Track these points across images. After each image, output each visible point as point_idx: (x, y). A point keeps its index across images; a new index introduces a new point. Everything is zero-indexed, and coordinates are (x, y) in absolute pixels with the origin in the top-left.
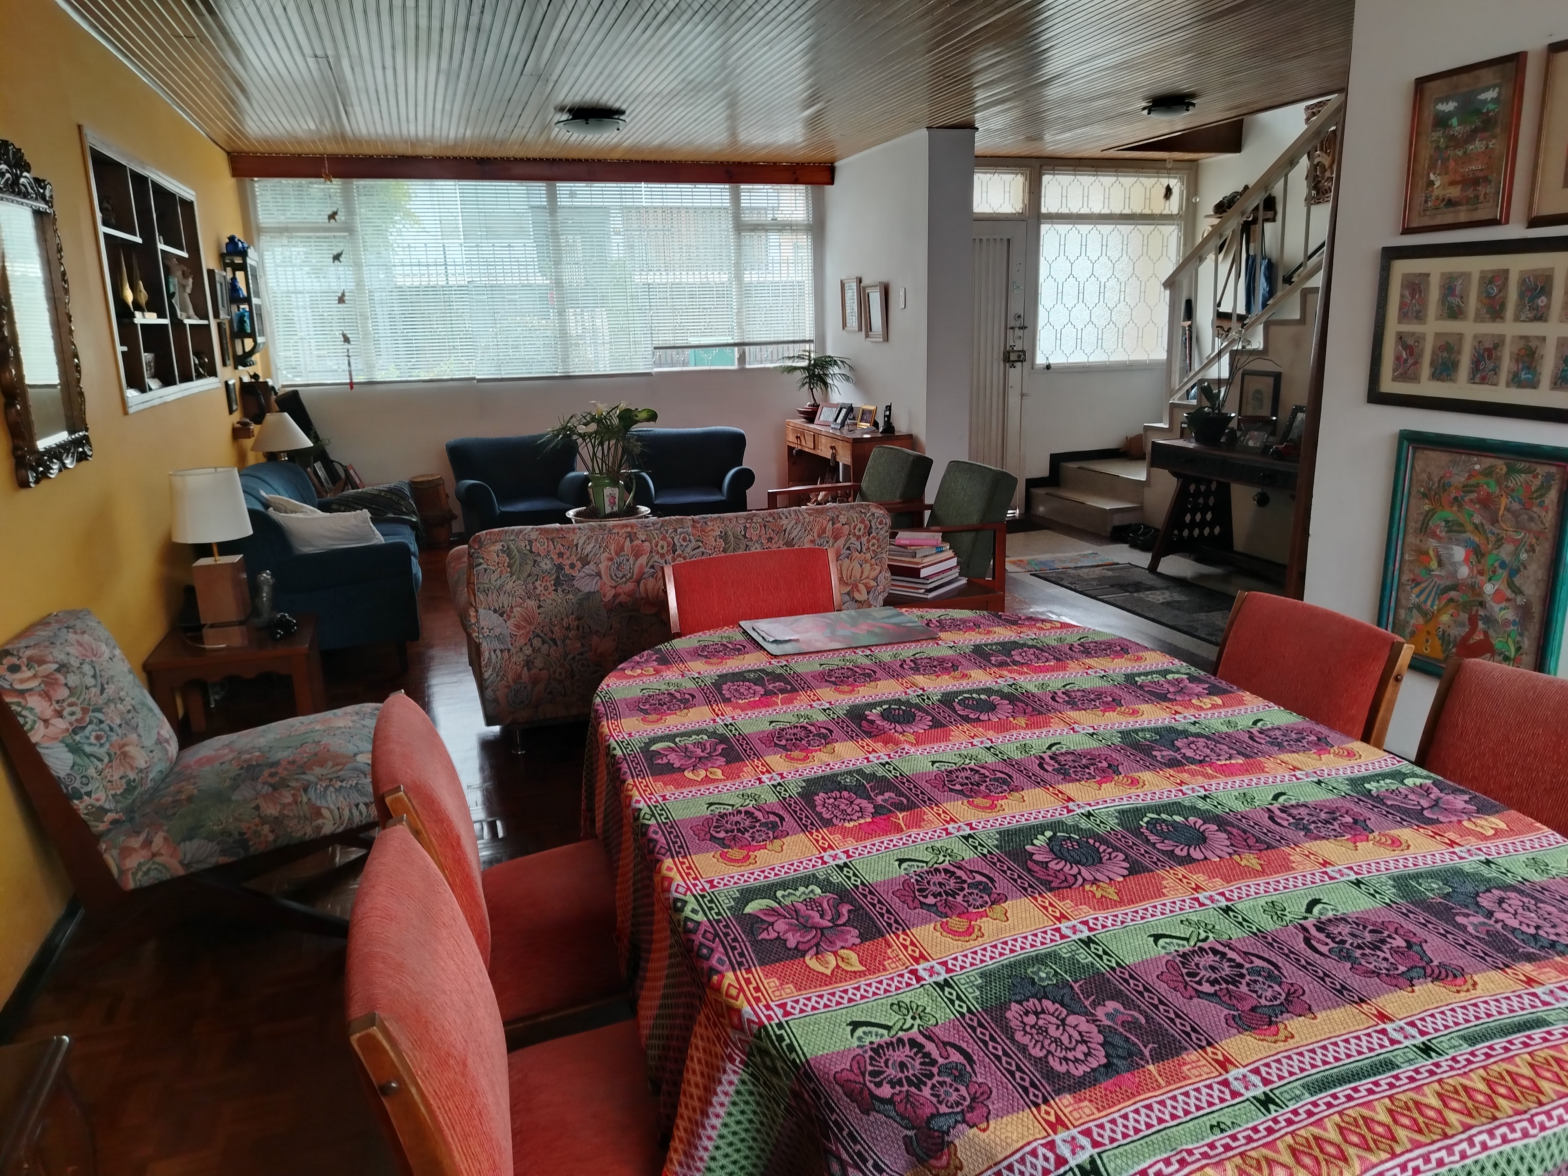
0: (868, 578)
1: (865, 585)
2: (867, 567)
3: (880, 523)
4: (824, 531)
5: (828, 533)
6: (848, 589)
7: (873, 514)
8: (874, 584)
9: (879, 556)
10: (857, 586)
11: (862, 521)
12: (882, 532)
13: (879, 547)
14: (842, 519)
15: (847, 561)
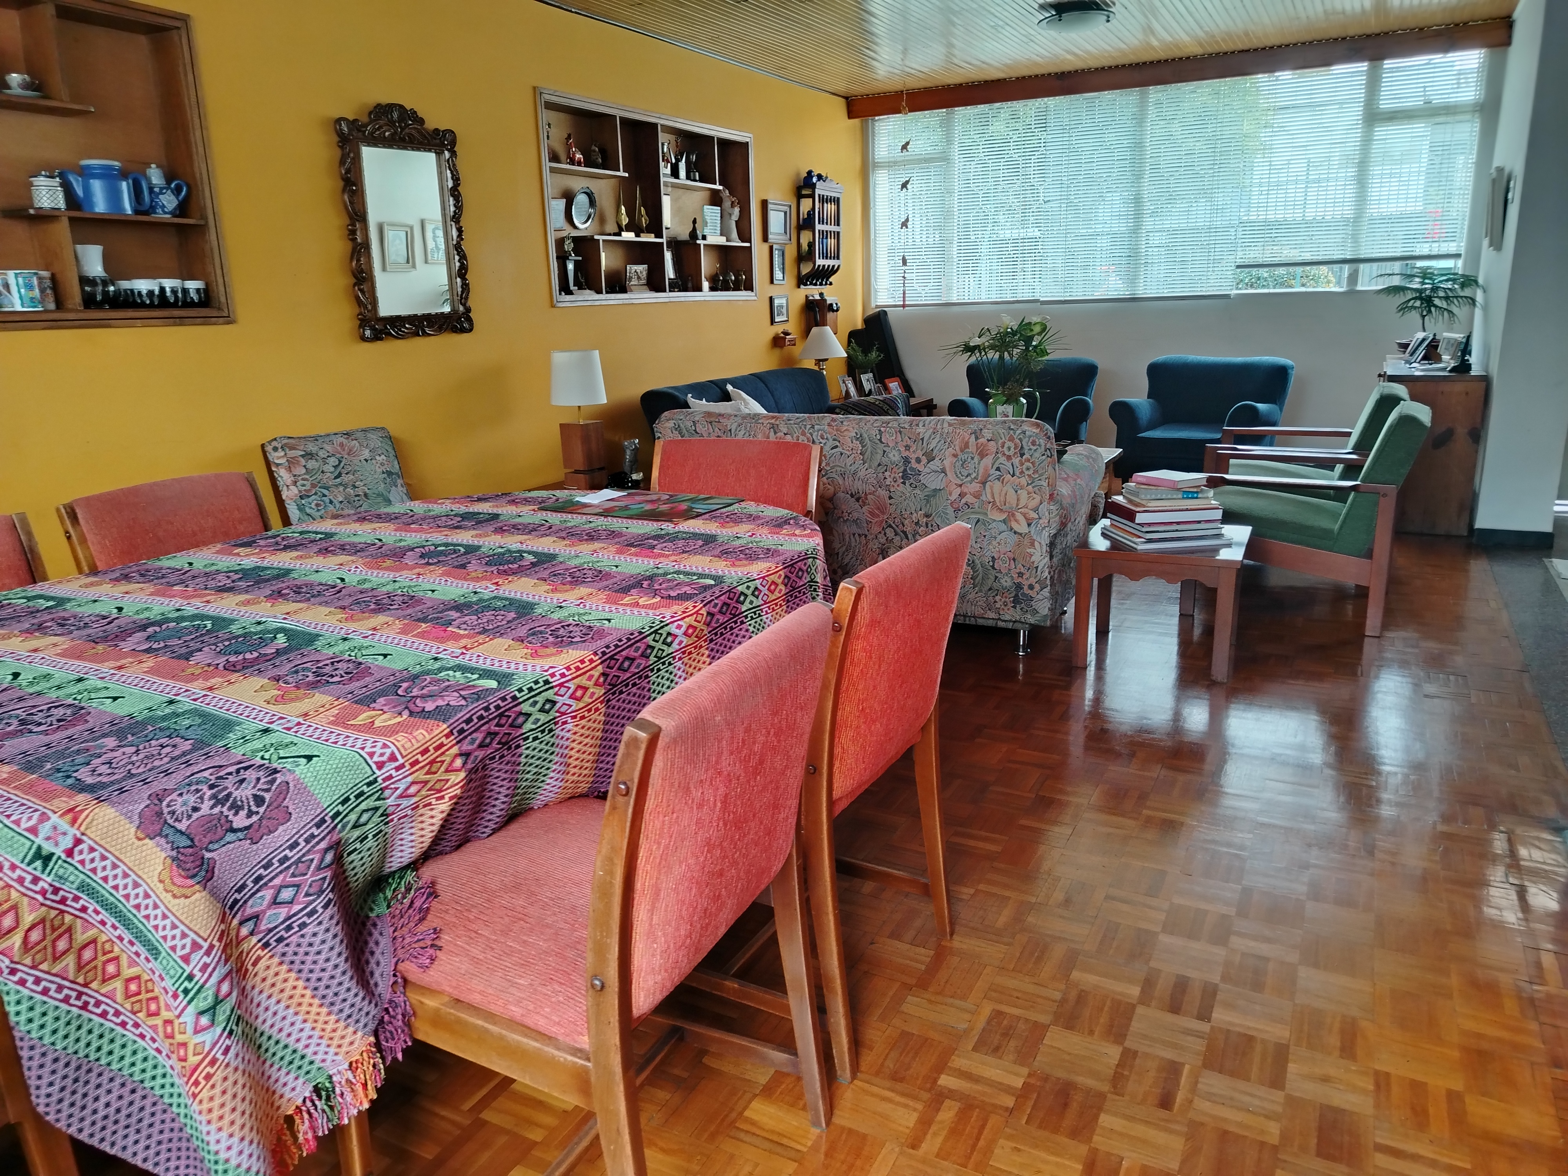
0: (1026, 507)
1: (1024, 515)
2: (1023, 494)
3: (1034, 443)
4: (967, 445)
5: (972, 448)
6: (1004, 516)
7: (1024, 432)
8: (1033, 515)
9: (1037, 483)
10: (1013, 515)
11: (1011, 439)
12: (1037, 455)
13: (1035, 472)
14: (987, 434)
15: (998, 484)
